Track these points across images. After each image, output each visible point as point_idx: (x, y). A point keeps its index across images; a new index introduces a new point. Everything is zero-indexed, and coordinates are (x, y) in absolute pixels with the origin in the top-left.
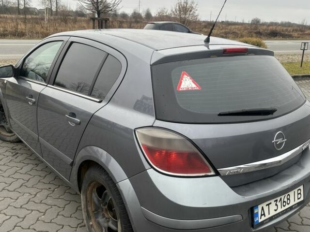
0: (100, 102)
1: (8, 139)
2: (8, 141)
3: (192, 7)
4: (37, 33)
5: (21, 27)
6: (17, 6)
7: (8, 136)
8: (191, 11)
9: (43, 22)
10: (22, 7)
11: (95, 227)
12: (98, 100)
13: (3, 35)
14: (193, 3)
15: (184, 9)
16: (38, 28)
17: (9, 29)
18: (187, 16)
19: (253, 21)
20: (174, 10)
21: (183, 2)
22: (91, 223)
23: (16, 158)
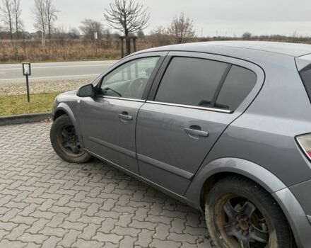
0: (231, 113)
1: (75, 160)
2: (74, 162)
3: (188, 24)
4: (37, 56)
5: (21, 51)
6: (9, 30)
7: (75, 157)
8: (187, 28)
9: (40, 45)
10: (14, 32)
11: (226, 241)
12: (229, 111)
13: (4, 60)
14: (188, 19)
15: (180, 26)
16: (37, 51)
17: (8, 54)
18: (183, 33)
19: (244, 35)
20: (170, 28)
21: (179, 19)
22: (221, 238)
23: (92, 178)
